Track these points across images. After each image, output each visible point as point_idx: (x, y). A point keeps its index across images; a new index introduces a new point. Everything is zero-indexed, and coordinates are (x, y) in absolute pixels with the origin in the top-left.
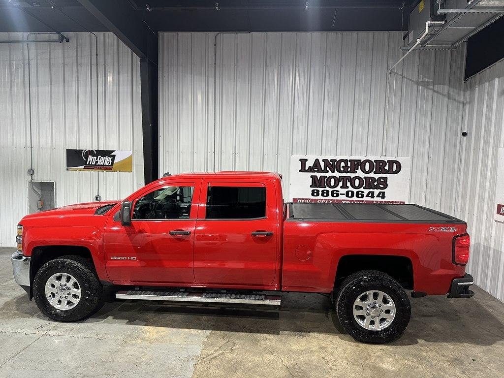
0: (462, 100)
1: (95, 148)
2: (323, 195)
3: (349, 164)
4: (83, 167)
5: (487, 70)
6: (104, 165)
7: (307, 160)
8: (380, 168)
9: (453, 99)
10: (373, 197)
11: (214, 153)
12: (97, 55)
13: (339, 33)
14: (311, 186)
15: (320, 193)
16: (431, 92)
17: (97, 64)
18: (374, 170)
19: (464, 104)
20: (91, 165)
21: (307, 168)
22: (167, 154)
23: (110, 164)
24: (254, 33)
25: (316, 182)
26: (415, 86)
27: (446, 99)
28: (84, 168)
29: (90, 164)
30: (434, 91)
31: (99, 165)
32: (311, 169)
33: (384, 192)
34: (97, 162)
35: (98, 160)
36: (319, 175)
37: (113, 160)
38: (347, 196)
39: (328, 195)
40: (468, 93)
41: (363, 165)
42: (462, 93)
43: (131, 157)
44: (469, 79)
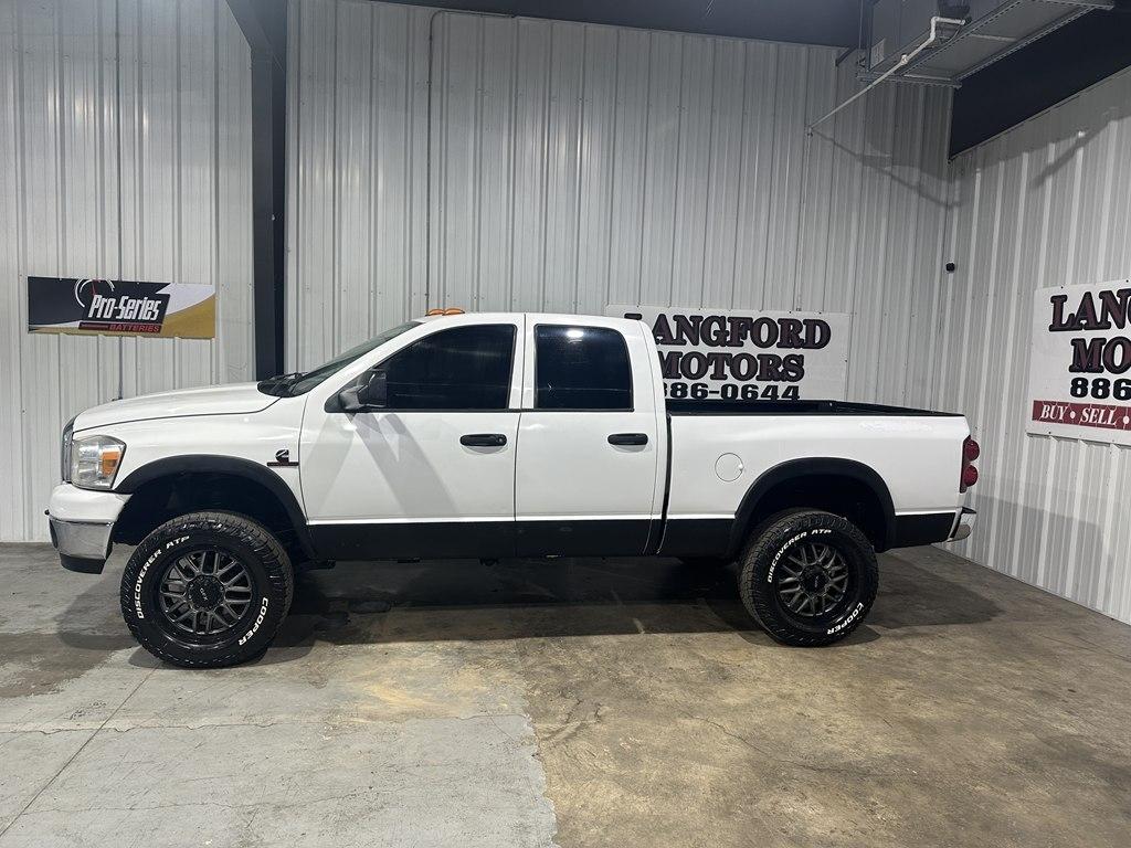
0: (943, 198)
1: (111, 276)
3: (728, 326)
4: (77, 324)
5: (1003, 137)
6: (136, 320)
9: (928, 197)
11: (427, 295)
12: (117, 35)
13: (709, 39)
16: (887, 179)
17: (118, 59)
19: (948, 207)
20: (102, 318)
22: (308, 296)
23: (154, 319)
24: (524, 21)
26: (858, 166)
27: (915, 196)
28: (80, 328)
29: (99, 316)
30: (893, 177)
31: (123, 320)
34: (117, 312)
35: (121, 306)
37: (162, 308)
40: (957, 183)
41: (755, 329)
42: (944, 184)
43: (212, 299)
44: (959, 157)
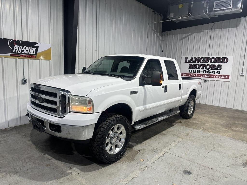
2: (193, 72)
7: (188, 58)
8: (218, 61)
10: (214, 73)
14: (189, 68)
15: (193, 71)
18: (216, 62)
21: (188, 61)
25: (191, 67)
32: (189, 62)
33: (220, 71)
36: (192, 64)
38: (204, 72)
39: (195, 72)
